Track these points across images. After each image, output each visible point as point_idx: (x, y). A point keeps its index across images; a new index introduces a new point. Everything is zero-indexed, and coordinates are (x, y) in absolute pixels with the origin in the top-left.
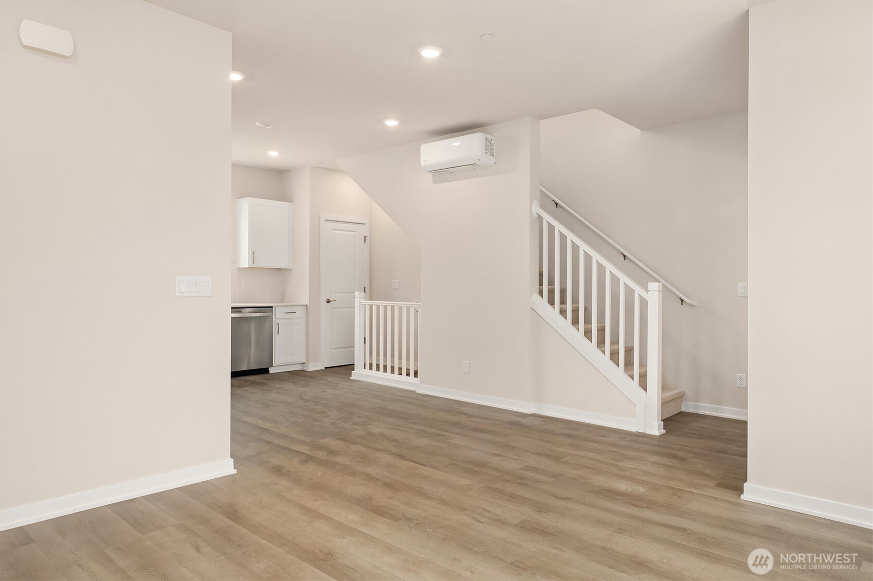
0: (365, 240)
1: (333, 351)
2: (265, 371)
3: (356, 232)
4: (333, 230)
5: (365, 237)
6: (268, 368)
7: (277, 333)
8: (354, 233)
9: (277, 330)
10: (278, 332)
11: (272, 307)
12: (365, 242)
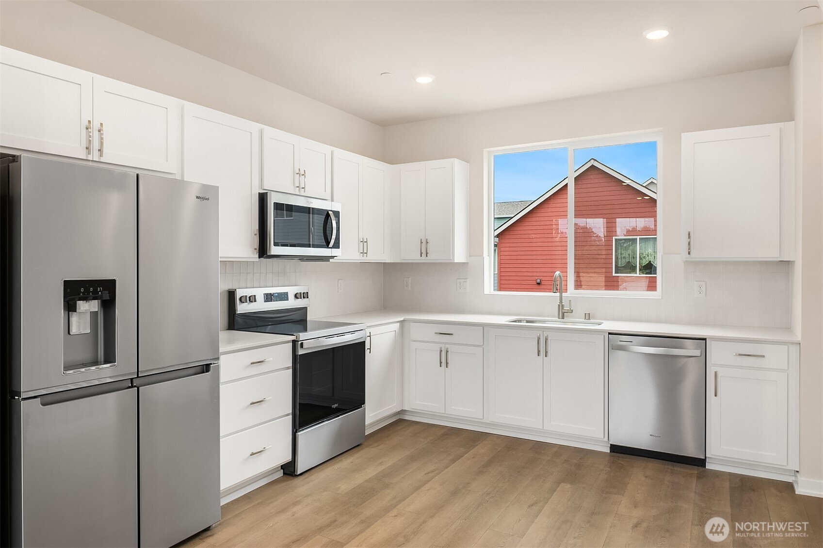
6: (705, 459)
11: (705, 339)
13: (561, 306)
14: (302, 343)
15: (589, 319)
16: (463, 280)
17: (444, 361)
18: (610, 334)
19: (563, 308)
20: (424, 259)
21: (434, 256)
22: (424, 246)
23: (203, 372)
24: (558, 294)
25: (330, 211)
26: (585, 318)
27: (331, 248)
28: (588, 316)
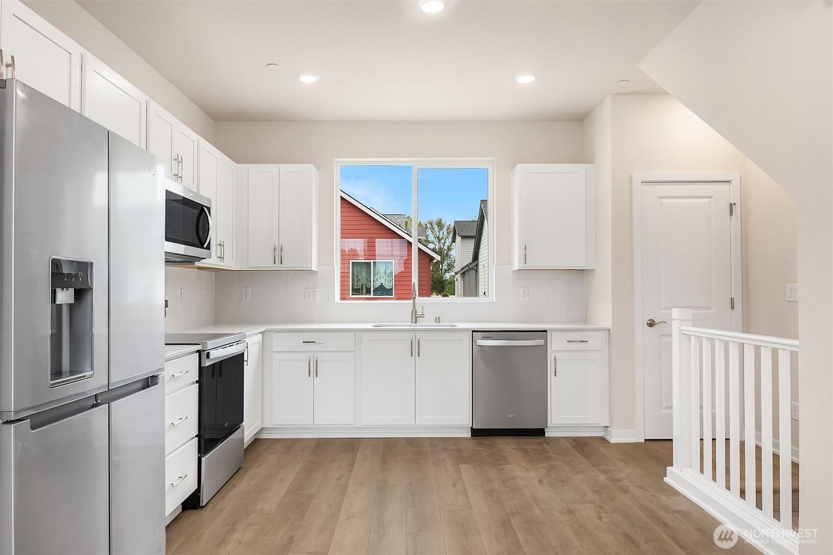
0: (731, 210)
1: (663, 411)
2: (540, 432)
3: (710, 197)
4: (660, 197)
5: (731, 205)
6: (544, 429)
7: (553, 374)
8: (707, 200)
9: (553, 370)
10: (555, 372)
11: (546, 331)
12: (731, 214)
13: (414, 312)
14: (208, 353)
15: (439, 322)
16: (313, 290)
17: (313, 369)
18: (473, 331)
19: (416, 314)
20: (277, 267)
21: (289, 263)
22: (278, 254)
23: (149, 386)
24: (411, 301)
25: (205, 206)
26: (436, 322)
27: (205, 248)
28: (438, 320)
